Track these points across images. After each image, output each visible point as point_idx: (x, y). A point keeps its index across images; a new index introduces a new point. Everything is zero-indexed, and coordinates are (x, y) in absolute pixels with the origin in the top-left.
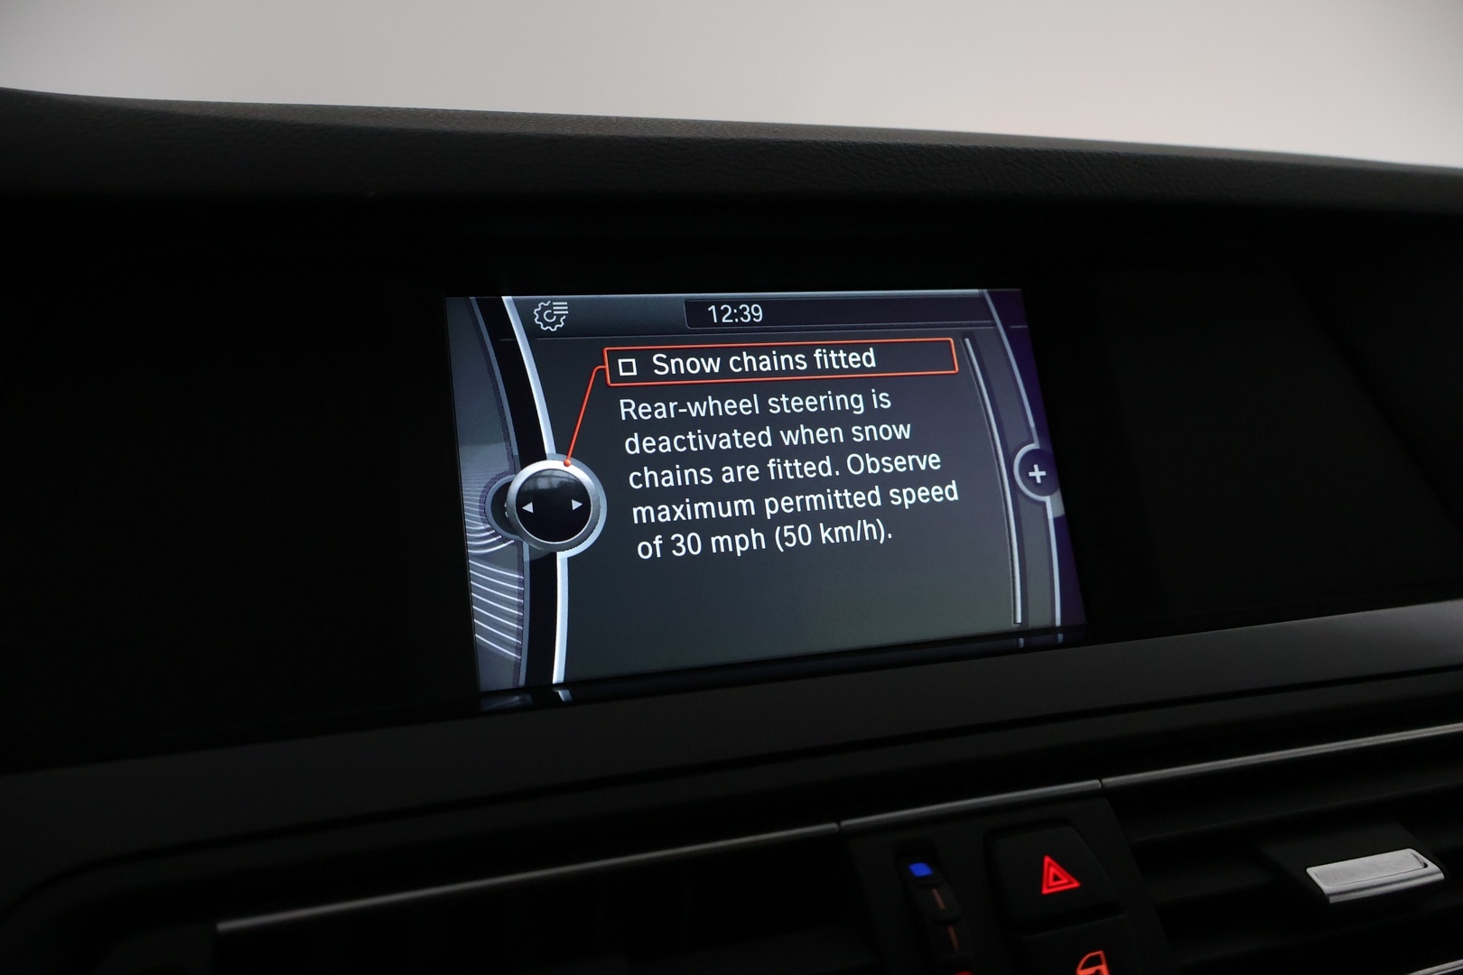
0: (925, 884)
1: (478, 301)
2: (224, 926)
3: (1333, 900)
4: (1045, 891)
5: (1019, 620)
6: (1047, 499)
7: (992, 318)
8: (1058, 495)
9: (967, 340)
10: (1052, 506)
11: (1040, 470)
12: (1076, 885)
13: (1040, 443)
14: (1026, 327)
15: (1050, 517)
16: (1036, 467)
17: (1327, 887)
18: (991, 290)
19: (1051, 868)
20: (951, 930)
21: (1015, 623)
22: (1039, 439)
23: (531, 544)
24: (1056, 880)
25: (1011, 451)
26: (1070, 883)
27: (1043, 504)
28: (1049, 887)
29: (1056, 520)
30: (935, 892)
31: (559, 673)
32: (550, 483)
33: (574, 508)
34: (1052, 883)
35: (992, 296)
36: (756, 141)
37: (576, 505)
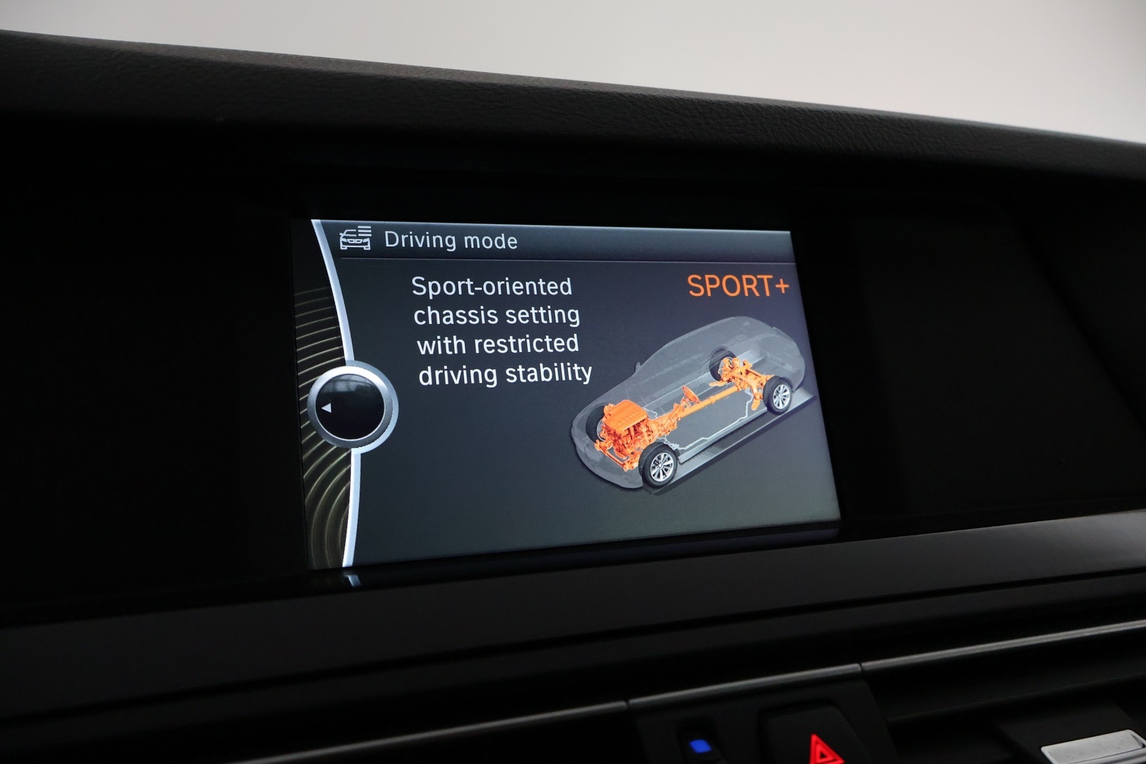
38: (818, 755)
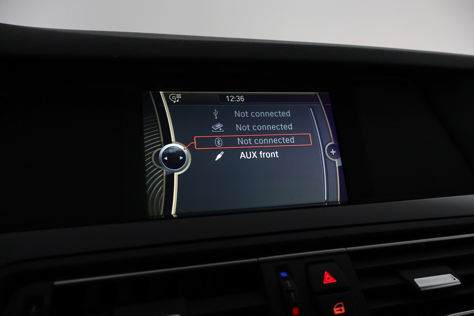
0: (285, 279)
1: (152, 93)
2: (57, 283)
3: (422, 289)
4: (325, 283)
5: (326, 199)
6: (336, 160)
7: (319, 102)
8: (340, 159)
9: (311, 109)
10: (338, 162)
11: (334, 151)
12: (335, 281)
13: (334, 142)
14: (330, 105)
15: (337, 166)
16: (333, 150)
17: (420, 285)
18: (319, 93)
19: (327, 275)
20: (292, 294)
21: (324, 200)
22: (334, 141)
23: (166, 170)
24: (328, 279)
25: (324, 144)
26: (333, 280)
27: (335, 162)
28: (326, 281)
29: (339, 167)
30: (288, 282)
31: (174, 211)
32: (173, 151)
33: (180, 159)
34: (327, 280)
35: (319, 94)
36: (240, 42)
37: (181, 158)
38: (327, 278)
